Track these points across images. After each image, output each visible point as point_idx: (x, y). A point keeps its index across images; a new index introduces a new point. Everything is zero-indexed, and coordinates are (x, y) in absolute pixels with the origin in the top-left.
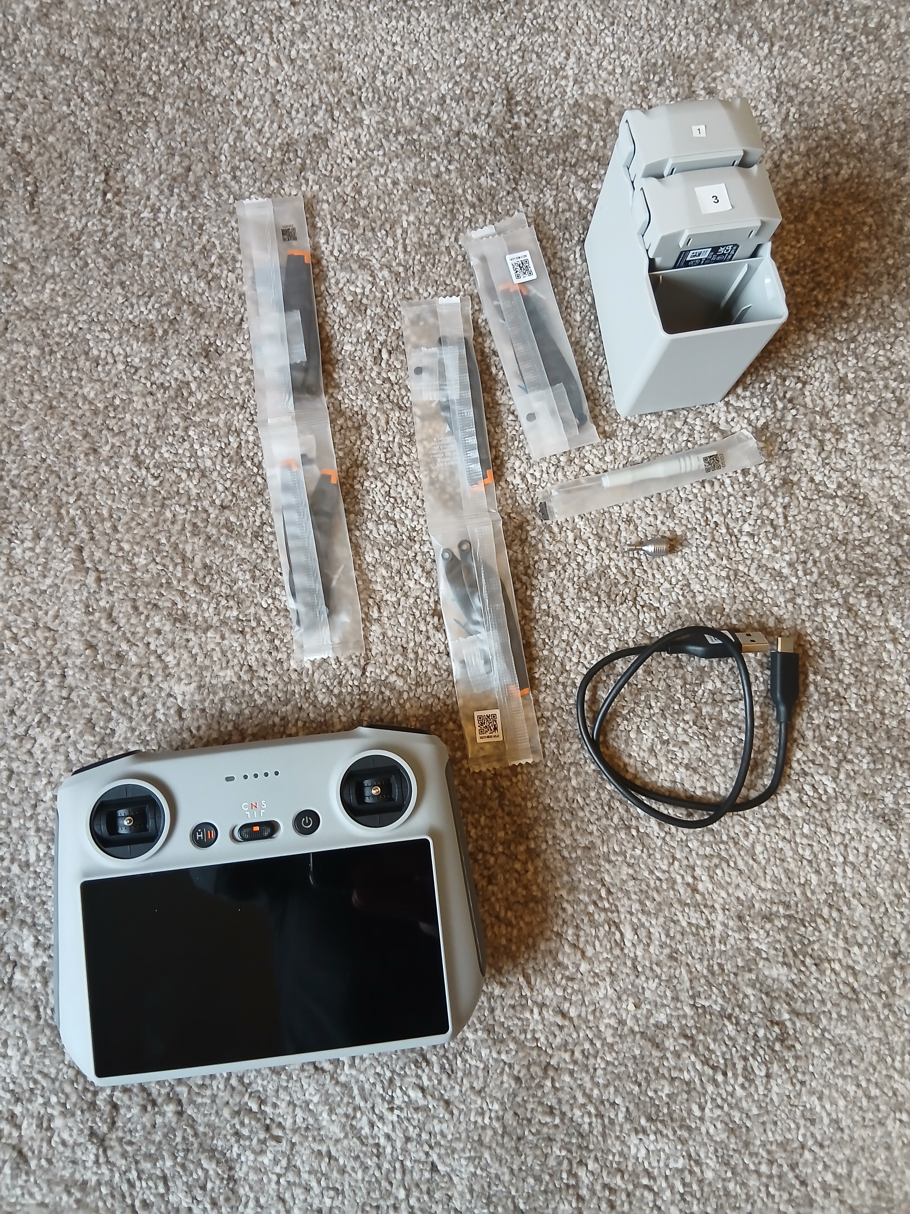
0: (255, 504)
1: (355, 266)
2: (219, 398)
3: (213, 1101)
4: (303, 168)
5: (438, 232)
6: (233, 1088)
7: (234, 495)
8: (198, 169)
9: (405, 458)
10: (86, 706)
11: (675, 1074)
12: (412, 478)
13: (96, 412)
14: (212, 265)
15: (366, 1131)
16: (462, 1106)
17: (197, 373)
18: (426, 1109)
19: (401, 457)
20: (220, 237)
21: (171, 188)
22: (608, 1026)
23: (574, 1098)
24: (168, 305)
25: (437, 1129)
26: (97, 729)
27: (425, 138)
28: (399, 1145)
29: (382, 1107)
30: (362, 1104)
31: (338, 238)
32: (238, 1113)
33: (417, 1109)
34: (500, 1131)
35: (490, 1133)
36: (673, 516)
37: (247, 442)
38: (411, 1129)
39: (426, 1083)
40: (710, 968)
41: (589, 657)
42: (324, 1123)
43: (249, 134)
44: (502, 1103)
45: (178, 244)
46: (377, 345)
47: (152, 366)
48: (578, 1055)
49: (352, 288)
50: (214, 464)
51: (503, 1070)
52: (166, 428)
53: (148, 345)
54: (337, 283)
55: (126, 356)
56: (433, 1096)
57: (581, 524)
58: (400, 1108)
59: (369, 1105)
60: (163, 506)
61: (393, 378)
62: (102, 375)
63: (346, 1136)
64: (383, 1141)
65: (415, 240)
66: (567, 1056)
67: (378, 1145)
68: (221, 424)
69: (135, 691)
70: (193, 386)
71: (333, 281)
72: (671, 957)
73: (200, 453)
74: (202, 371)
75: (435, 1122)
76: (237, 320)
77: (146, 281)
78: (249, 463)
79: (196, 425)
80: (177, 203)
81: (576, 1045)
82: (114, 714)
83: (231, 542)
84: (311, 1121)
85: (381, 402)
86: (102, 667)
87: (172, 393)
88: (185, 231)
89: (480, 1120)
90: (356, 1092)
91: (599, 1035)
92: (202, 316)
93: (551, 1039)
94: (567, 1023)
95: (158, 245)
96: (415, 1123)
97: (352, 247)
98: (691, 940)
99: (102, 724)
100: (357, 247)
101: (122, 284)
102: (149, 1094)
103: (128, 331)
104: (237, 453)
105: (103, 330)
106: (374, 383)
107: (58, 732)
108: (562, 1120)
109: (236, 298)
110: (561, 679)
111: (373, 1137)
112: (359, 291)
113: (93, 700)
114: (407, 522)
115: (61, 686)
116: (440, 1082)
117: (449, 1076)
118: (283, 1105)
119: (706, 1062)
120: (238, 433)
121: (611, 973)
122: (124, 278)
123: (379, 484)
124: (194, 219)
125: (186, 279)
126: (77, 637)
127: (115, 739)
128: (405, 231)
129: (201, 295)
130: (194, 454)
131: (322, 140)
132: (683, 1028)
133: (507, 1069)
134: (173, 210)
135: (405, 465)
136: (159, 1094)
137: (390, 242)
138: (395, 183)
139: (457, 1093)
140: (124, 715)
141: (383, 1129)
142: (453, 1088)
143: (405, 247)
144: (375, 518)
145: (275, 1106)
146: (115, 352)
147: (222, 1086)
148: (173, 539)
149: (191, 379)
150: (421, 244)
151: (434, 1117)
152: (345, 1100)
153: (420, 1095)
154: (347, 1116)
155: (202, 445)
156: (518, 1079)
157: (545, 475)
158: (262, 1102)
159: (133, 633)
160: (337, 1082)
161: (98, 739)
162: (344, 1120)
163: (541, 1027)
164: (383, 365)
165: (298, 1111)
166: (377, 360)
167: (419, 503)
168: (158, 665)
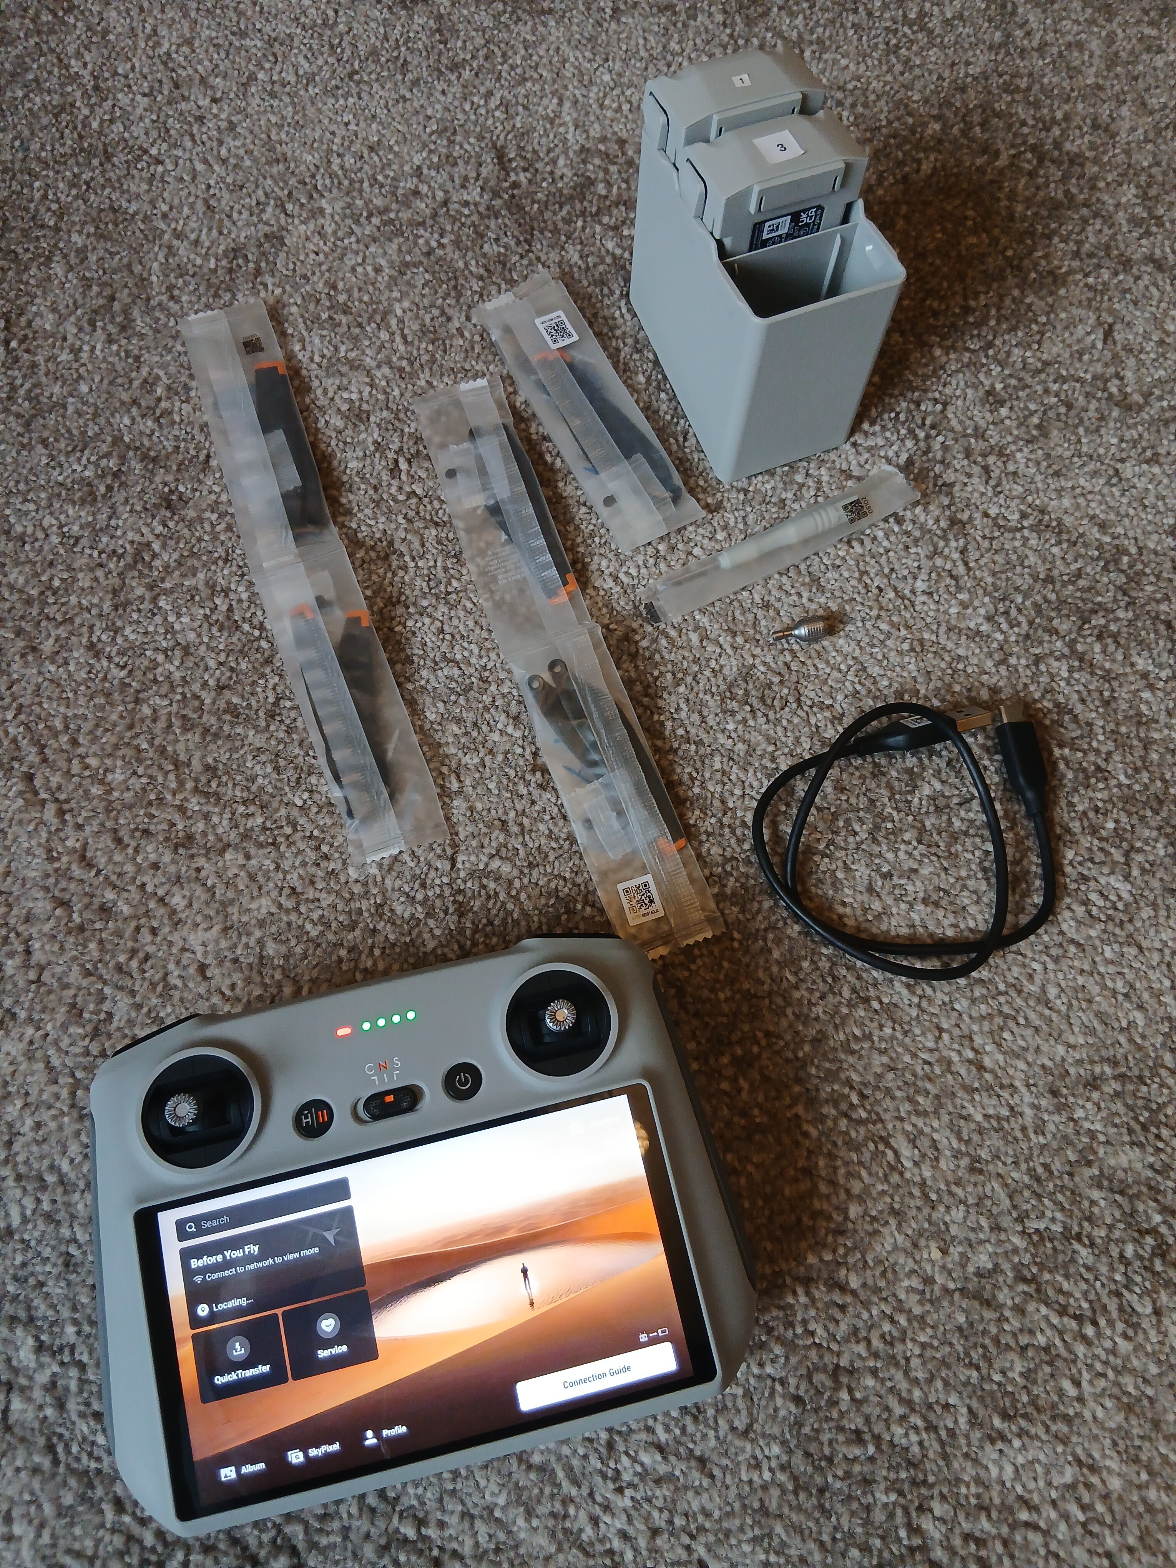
0: (263, 676)
1: (345, 369)
2: (193, 554)
3: (346, 1538)
4: (258, 272)
5: (443, 313)
6: (373, 1510)
7: (232, 669)
8: (124, 296)
9: (455, 583)
10: (67, 986)
11: (1024, 1340)
12: (469, 605)
13: (29, 602)
14: (159, 400)
15: (588, 1533)
16: (725, 1461)
17: (159, 529)
18: (670, 1478)
19: (449, 583)
20: (164, 366)
21: (92, 323)
22: (911, 1290)
23: (887, 1409)
24: (107, 456)
25: (695, 1506)
26: (86, 1015)
27: (405, 215)
28: (642, 1543)
29: (605, 1490)
30: (574, 1492)
31: (317, 341)
32: (386, 1548)
33: (658, 1481)
34: (790, 1486)
35: (775, 1492)
36: (822, 589)
37: (240, 601)
38: (656, 1514)
39: (663, 1436)
40: (1031, 1172)
41: (755, 784)
42: (522, 1535)
43: (183, 249)
44: (784, 1443)
45: (111, 383)
46: (391, 455)
47: (96, 533)
48: (876, 1343)
49: (346, 395)
50: (199, 635)
51: (773, 1389)
52: (128, 603)
53: (88, 508)
54: (325, 391)
55: (61, 526)
56: (678, 1455)
57: (704, 621)
58: (631, 1485)
59: (585, 1491)
60: (137, 701)
61: (419, 491)
62: (31, 555)
63: (560, 1549)
64: (617, 1544)
65: (416, 327)
66: (861, 1349)
67: (611, 1552)
68: (201, 587)
69: (134, 952)
70: (156, 546)
71: (319, 392)
72: (972, 1169)
73: (177, 627)
74: (165, 525)
75: (690, 1494)
76: (202, 457)
77: (75, 432)
78: (246, 627)
79: (167, 592)
80: (103, 337)
81: (870, 1328)
82: (107, 990)
83: (239, 730)
84: (502, 1536)
85: (410, 521)
86: (81, 929)
87: (129, 559)
88: (119, 368)
89: (756, 1478)
90: (560, 1474)
91: (900, 1307)
92: (154, 460)
93: (832, 1327)
94: (849, 1299)
95: (84, 388)
96: (659, 1503)
97: (336, 349)
98: (995, 1140)
99: (92, 1007)
100: (343, 348)
101: (44, 442)
102: (245, 1548)
103: (59, 495)
104: (228, 618)
105: (26, 501)
106: (396, 501)
107: (30, 1031)
108: (878, 1447)
109: (196, 432)
110: (726, 820)
111: (602, 1541)
112: (354, 397)
113: (75, 976)
114: (473, 660)
115: (26, 966)
116: (683, 1430)
117: (695, 1419)
118: (453, 1520)
119: (1063, 1311)
120: (226, 592)
121: (894, 1212)
122: (45, 434)
123: (427, 621)
124: (127, 352)
125: (127, 421)
126: (40, 895)
127: (115, 1024)
128: (401, 321)
129: (150, 436)
130: (170, 630)
131: (276, 239)
132: (1017, 1268)
133: (778, 1387)
134: (99, 346)
135: (456, 592)
136: (261, 1544)
137: (384, 335)
138: (378, 270)
139: (713, 1443)
140: (121, 988)
141: (614, 1523)
142: (704, 1436)
143: (404, 337)
144: (429, 663)
145: (442, 1525)
146: (46, 523)
147: (354, 1510)
148: (157, 742)
149: (151, 538)
150: (424, 331)
151: (686, 1488)
152: (547, 1490)
153: (658, 1457)
154: (553, 1515)
155: (179, 615)
156: (798, 1400)
157: (643, 571)
158: (421, 1523)
159: (120, 875)
160: (530, 1467)
161: (89, 1028)
162: (551, 1523)
163: (813, 1313)
164: (404, 477)
165: (478, 1523)
166: (395, 471)
167: (485, 634)
168: (162, 911)
